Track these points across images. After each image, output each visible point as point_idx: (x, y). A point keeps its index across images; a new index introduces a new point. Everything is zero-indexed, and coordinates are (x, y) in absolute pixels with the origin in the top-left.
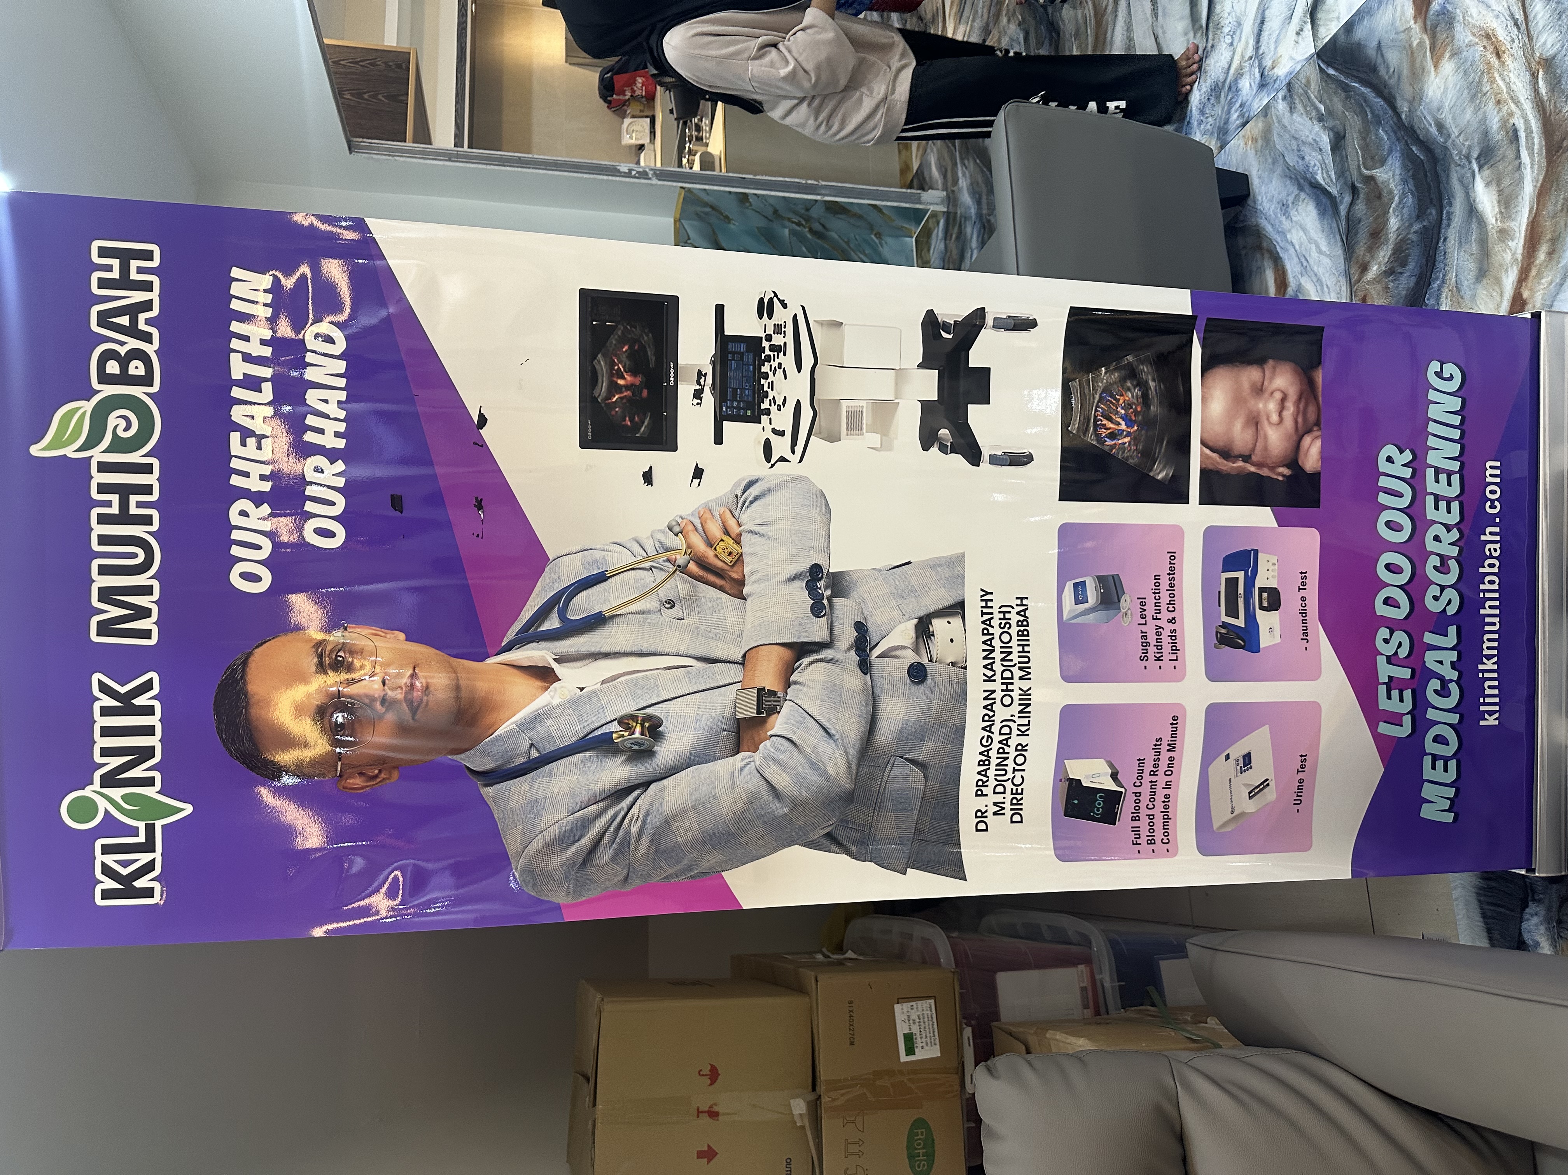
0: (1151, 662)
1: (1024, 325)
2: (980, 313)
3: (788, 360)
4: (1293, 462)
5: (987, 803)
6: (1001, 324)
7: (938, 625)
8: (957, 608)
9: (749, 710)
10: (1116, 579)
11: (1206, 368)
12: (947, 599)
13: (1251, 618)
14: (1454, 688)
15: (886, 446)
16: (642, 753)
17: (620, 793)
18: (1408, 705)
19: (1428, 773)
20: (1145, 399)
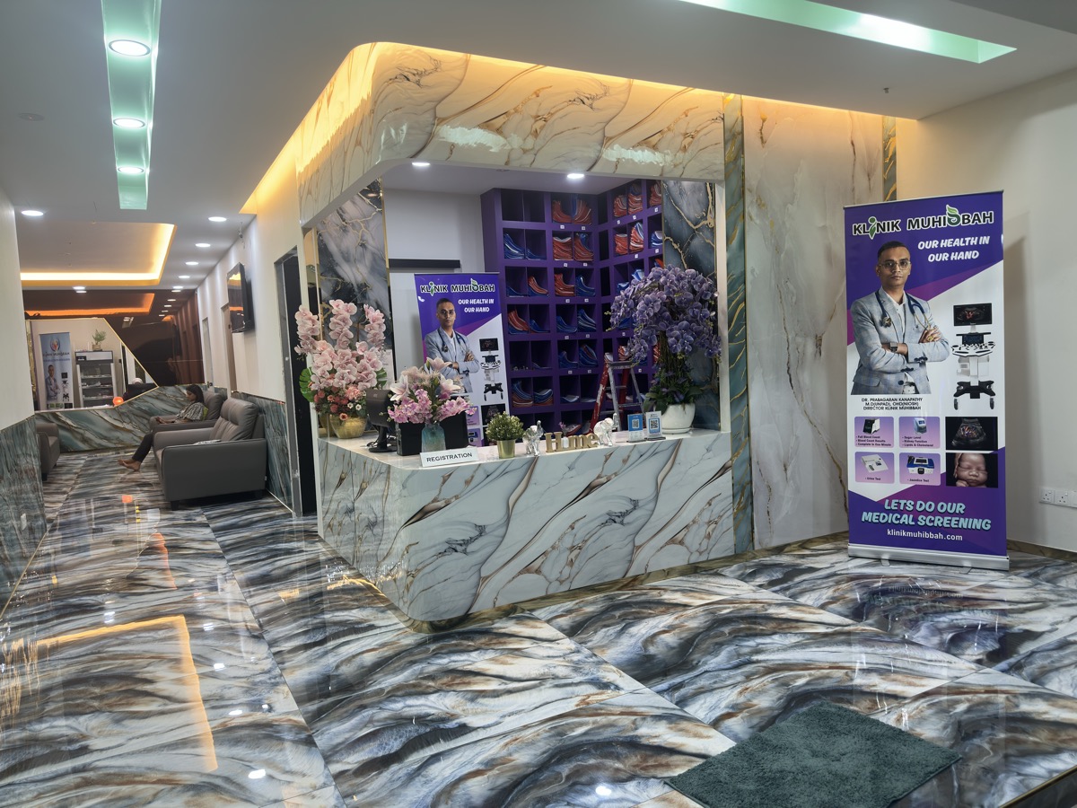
0: (904, 439)
1: (992, 406)
2: (994, 394)
3: (979, 350)
4: (959, 478)
5: (869, 401)
6: (992, 400)
7: (913, 388)
8: (917, 392)
9: (892, 345)
10: (925, 431)
11: (983, 454)
12: (920, 388)
13: (916, 466)
14: (897, 522)
15: (958, 373)
16: (882, 323)
17: (873, 320)
18: (894, 508)
19: (875, 514)
20: (974, 438)
